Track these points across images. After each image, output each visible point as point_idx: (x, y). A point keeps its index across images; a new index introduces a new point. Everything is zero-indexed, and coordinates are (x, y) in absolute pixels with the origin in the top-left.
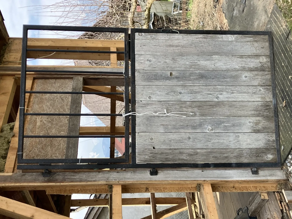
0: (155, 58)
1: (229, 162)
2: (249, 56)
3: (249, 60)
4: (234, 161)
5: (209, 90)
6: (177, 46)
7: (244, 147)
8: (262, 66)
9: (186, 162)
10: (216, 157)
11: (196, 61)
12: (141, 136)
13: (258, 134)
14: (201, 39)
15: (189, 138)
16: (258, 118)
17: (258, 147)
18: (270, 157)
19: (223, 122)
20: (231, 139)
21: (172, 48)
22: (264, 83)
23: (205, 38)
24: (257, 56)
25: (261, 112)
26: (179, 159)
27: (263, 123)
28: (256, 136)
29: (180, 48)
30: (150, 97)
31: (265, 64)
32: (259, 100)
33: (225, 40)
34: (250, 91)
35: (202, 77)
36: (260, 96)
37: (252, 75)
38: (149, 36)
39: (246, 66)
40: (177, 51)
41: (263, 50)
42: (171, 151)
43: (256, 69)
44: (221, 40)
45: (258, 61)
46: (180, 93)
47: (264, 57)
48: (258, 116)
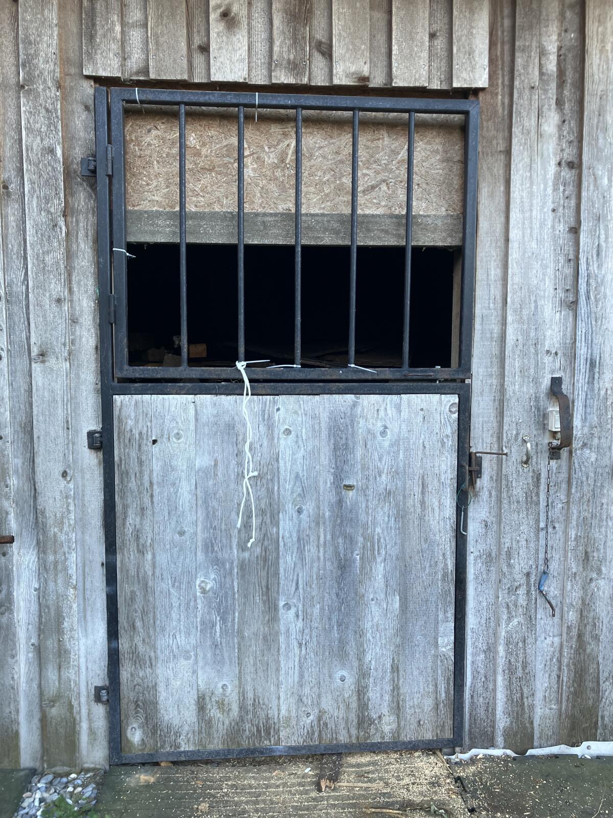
0: (392, 445)
1: (121, 632)
2: (396, 688)
3: (388, 688)
4: (124, 644)
5: (308, 584)
6: (423, 503)
7: (159, 671)
8: (372, 722)
9: (119, 523)
10: (133, 599)
11: (383, 552)
12: (185, 410)
13: (193, 707)
14: (441, 566)
15: (181, 533)
16: (235, 708)
17: (161, 706)
18: (135, 736)
19: (224, 620)
20: (181, 640)
21: (417, 489)
22: (326, 724)
23: (445, 575)
24: (397, 708)
25: (250, 716)
26: (126, 507)
27: (222, 721)
28: (190, 701)
29: (419, 510)
30: (288, 432)
31: (377, 729)
32: (283, 712)
33: (441, 629)
34: (307, 690)
35: (343, 566)
36: (293, 714)
37: (346, 696)
38: (449, 431)
39: (371, 680)
40: (410, 502)
41: (414, 726)
42: (147, 484)
43: (363, 705)
44: (441, 616)
45: (385, 710)
46: (300, 511)
47: (394, 726)
48: (242, 707)
